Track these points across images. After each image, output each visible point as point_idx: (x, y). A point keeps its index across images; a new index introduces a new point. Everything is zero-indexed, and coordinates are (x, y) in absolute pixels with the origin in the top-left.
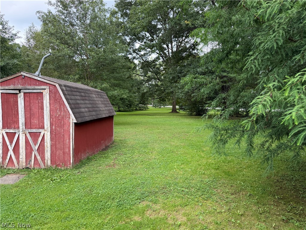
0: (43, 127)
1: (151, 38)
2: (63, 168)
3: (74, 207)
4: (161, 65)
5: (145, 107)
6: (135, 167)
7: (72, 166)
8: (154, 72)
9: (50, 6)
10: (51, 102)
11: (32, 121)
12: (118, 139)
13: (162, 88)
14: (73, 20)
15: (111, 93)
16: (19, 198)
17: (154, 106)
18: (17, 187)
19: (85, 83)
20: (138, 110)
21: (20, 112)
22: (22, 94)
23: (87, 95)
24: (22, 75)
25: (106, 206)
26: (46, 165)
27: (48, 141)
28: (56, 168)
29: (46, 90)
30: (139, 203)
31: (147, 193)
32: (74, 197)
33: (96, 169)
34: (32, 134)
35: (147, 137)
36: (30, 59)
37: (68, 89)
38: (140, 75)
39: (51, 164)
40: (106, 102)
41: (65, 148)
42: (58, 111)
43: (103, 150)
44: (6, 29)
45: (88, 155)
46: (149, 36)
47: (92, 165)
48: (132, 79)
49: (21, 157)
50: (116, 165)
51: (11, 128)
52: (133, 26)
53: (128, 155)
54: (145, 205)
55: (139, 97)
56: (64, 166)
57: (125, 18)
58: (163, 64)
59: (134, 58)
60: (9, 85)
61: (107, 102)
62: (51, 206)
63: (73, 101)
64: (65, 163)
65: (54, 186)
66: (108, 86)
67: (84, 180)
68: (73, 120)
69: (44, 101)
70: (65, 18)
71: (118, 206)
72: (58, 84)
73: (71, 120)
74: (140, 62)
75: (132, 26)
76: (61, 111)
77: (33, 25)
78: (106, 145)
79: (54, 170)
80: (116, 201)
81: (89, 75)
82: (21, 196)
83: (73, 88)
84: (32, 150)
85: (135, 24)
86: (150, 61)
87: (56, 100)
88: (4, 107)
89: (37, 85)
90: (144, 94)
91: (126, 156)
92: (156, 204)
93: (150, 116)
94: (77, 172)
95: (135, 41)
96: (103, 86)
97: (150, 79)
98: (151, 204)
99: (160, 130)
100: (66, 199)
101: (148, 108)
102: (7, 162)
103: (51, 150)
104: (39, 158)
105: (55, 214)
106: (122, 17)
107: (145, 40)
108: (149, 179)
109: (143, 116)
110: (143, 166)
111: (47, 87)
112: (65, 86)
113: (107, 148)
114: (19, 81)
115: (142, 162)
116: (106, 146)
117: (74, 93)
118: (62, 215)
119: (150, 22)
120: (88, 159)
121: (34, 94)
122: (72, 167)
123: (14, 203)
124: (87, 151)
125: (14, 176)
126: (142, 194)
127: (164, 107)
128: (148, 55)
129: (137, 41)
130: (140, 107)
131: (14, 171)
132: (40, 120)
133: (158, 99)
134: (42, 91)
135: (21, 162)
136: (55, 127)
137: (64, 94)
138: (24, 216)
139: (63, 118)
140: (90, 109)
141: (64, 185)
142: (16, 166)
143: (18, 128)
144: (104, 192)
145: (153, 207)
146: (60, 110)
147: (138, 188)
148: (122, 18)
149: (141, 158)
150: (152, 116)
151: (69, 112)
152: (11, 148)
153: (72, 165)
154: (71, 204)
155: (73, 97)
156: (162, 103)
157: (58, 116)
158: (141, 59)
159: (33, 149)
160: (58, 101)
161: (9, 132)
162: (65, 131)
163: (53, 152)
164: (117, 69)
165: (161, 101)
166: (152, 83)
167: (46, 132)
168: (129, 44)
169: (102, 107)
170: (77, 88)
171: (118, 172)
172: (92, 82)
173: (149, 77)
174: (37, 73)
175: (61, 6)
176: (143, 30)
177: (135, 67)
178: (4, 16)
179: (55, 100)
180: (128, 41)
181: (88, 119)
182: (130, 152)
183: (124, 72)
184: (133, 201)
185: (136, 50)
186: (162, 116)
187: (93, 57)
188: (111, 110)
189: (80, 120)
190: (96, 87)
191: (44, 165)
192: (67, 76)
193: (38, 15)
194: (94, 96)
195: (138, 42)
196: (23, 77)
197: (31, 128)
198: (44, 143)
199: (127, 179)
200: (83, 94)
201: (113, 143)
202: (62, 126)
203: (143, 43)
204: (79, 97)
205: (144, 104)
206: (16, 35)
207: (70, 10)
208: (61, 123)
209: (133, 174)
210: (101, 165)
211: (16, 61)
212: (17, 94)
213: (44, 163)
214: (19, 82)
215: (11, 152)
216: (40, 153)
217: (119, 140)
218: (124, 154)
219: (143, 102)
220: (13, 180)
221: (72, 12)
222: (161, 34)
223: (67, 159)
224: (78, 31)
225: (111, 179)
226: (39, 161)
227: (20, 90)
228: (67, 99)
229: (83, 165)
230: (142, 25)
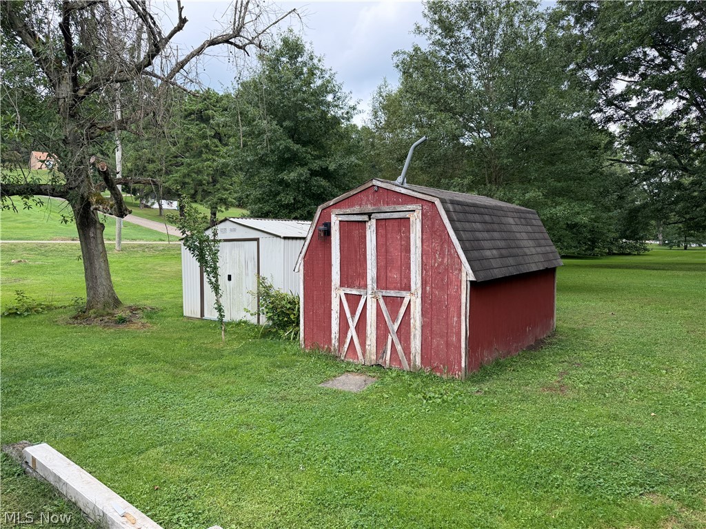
0: (408, 288)
1: (662, 61)
2: (445, 377)
3: (475, 464)
4: (690, 129)
5: (636, 247)
6: (621, 402)
7: (464, 375)
8: (671, 151)
9: (418, 36)
10: (424, 237)
11: (389, 274)
12: (565, 325)
13: (696, 194)
14: (463, 55)
15: (548, 212)
16: (368, 421)
17: (664, 244)
18: (364, 399)
19: (484, 193)
20: (614, 254)
21: (369, 257)
22: (373, 222)
23: (495, 219)
24: (374, 185)
25: (549, 482)
26: (412, 364)
27: (418, 315)
28: (431, 374)
29: (415, 214)
30: (641, 495)
31: (662, 474)
32: (474, 444)
33: (519, 389)
34: (388, 300)
35: (650, 329)
36: (377, 152)
37: (458, 208)
38: (624, 162)
39: (422, 363)
40: (537, 235)
41: (449, 334)
42: (437, 256)
43: (530, 348)
44: (338, 99)
45: (496, 354)
46: (657, 54)
47: (508, 380)
48: (602, 174)
49: (368, 342)
50: (568, 388)
51: (354, 287)
52: (612, 38)
53: (599, 369)
54: (657, 504)
55: (619, 220)
56: (448, 372)
57: (585, 25)
58: (700, 124)
59: (609, 119)
60: (353, 206)
61: (541, 235)
62: (430, 451)
63: (467, 235)
64: (450, 365)
65: (430, 412)
66: (539, 196)
67: (493, 411)
68: (467, 274)
69: (411, 235)
70: (448, 54)
71: (580, 488)
72: (439, 198)
73: (464, 275)
74: (625, 127)
75: (608, 40)
76: (444, 255)
77: (385, 82)
78: (536, 337)
79: (427, 377)
80: (575, 475)
81: (494, 174)
82: (373, 418)
83: (468, 206)
84: (387, 331)
85: (616, 34)
86: (657, 122)
87: (435, 232)
88: (344, 247)
89: (399, 204)
90: (634, 214)
91: (591, 371)
92: (694, 509)
93: (655, 272)
94: (475, 389)
95: (615, 75)
96: (528, 196)
97: (655, 170)
98: (676, 506)
99: (691, 312)
100: (457, 444)
101: (646, 250)
102: (346, 349)
103: (422, 335)
104: (399, 348)
105: (438, 470)
106: (577, 24)
107: (642, 69)
108: (664, 439)
109: (632, 271)
110: (645, 403)
111: (417, 207)
112: (453, 202)
113: (538, 345)
114: (368, 197)
115: (641, 391)
116: (536, 340)
117: (470, 217)
118: (451, 476)
119: (661, 20)
120: (498, 364)
121: (394, 221)
122: (464, 377)
123: (362, 430)
124: (495, 346)
125: (357, 377)
126: (649, 475)
127: (700, 246)
128: (654, 105)
129: (620, 76)
130: (621, 247)
131: (357, 368)
132: (403, 274)
133: (680, 225)
134: (407, 215)
135: (368, 351)
136: (432, 288)
137: (451, 220)
138: (381, 459)
139: (446, 270)
140: (504, 252)
141: (449, 414)
142: (360, 358)
143: (365, 287)
144: (543, 447)
145: (683, 515)
146: (442, 255)
147: (634, 455)
148: (578, 26)
149: (635, 380)
150: (659, 271)
151: (459, 258)
152: (352, 324)
153: (463, 372)
154: (468, 456)
155: (467, 225)
156: (691, 235)
157: (436, 265)
158: (628, 120)
159: (390, 328)
160: (438, 234)
161: (350, 293)
162: (450, 298)
163: (425, 340)
164: (561, 153)
165: (690, 228)
166: (661, 180)
167: (413, 298)
168: (595, 86)
169: (528, 246)
170: (475, 206)
171: (573, 406)
172: (501, 189)
173: (653, 165)
174: (400, 179)
175: (440, 31)
176: (641, 43)
177: (611, 143)
178: (336, 76)
179: (433, 232)
180: (594, 79)
181: (498, 274)
182: (603, 361)
183: (581, 158)
184: (621, 485)
185: (616, 97)
186: (693, 273)
187: (508, 131)
188: (551, 255)
189: (484, 277)
190: (510, 201)
191: (409, 365)
192: (447, 181)
193: (396, 59)
194: (511, 221)
195: (623, 77)
196: (376, 188)
197: (387, 288)
198: (410, 319)
199: (601, 429)
200: (487, 218)
201: (553, 335)
202: (444, 287)
203: (636, 78)
204: (478, 226)
205: (636, 240)
206: (354, 108)
207: (457, 34)
208: (442, 280)
209: (615, 417)
210: (529, 383)
211: (353, 159)
212: (365, 222)
213: (409, 360)
214: (368, 200)
215: (352, 332)
216: (402, 339)
217: (570, 329)
218: (587, 366)
219: (631, 232)
220: (356, 384)
221: (462, 39)
222: (695, 45)
223: (455, 359)
224: (474, 77)
225: (558, 420)
226: (399, 354)
227: (369, 215)
228: (456, 230)
229: (487, 377)
230: (637, 33)
